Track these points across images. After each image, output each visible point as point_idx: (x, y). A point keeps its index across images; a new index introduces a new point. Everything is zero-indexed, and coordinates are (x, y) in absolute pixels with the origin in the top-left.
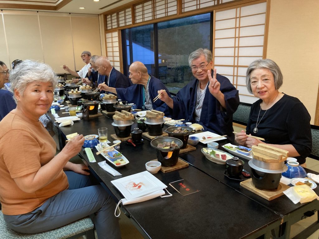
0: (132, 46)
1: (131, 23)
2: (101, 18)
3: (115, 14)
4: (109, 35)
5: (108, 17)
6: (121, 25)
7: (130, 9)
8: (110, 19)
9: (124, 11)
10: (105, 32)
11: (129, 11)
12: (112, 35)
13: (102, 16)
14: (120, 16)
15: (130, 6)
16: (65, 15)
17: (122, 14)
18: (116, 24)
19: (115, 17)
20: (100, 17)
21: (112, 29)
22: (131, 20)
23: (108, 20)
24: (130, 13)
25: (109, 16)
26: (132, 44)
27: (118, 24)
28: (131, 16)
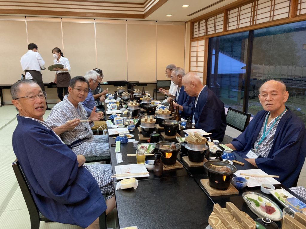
0: (218, 55)
1: (222, 30)
2: (188, 26)
3: (204, 21)
4: (194, 44)
5: (195, 24)
6: (209, 33)
7: (223, 15)
8: (197, 27)
9: (214, 17)
10: (190, 41)
11: (221, 18)
12: (198, 44)
13: (189, 23)
14: (209, 23)
15: (223, 11)
16: (152, 23)
17: (211, 21)
18: (204, 31)
19: (204, 24)
20: (186, 25)
21: (199, 37)
22: (222, 26)
23: (195, 27)
24: (222, 19)
25: (197, 23)
26: (218, 53)
27: (206, 32)
28: (222, 23)
